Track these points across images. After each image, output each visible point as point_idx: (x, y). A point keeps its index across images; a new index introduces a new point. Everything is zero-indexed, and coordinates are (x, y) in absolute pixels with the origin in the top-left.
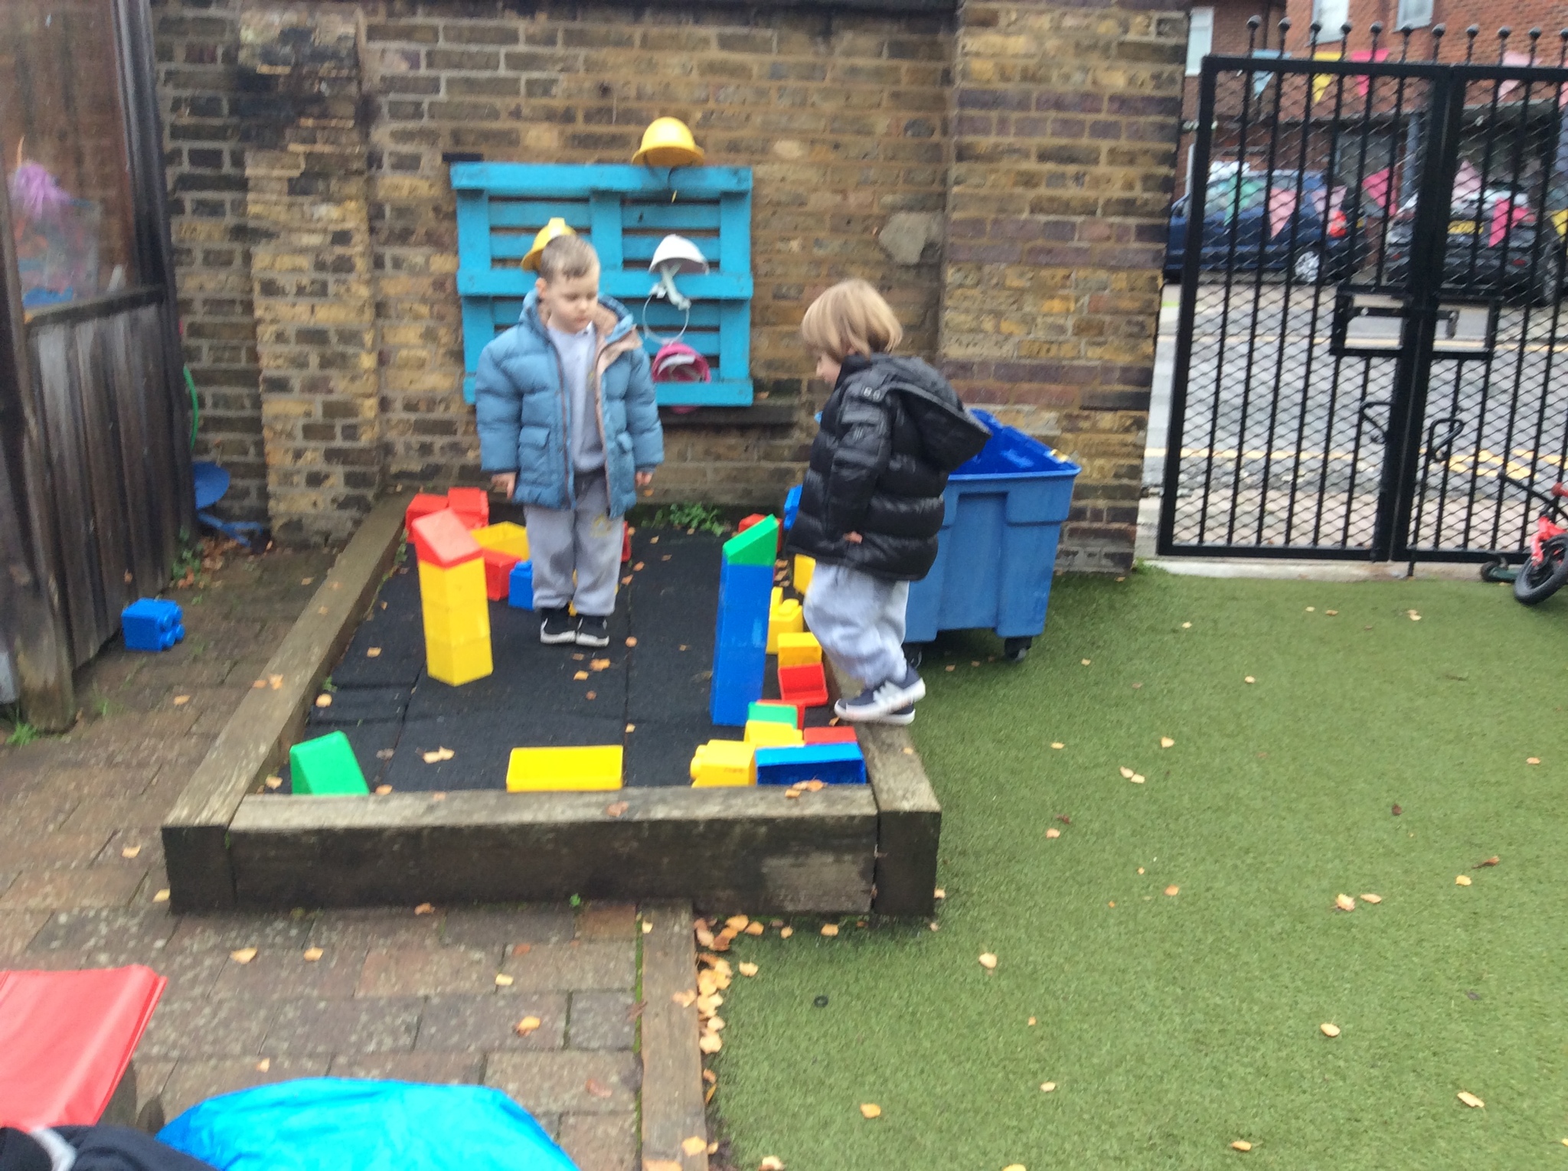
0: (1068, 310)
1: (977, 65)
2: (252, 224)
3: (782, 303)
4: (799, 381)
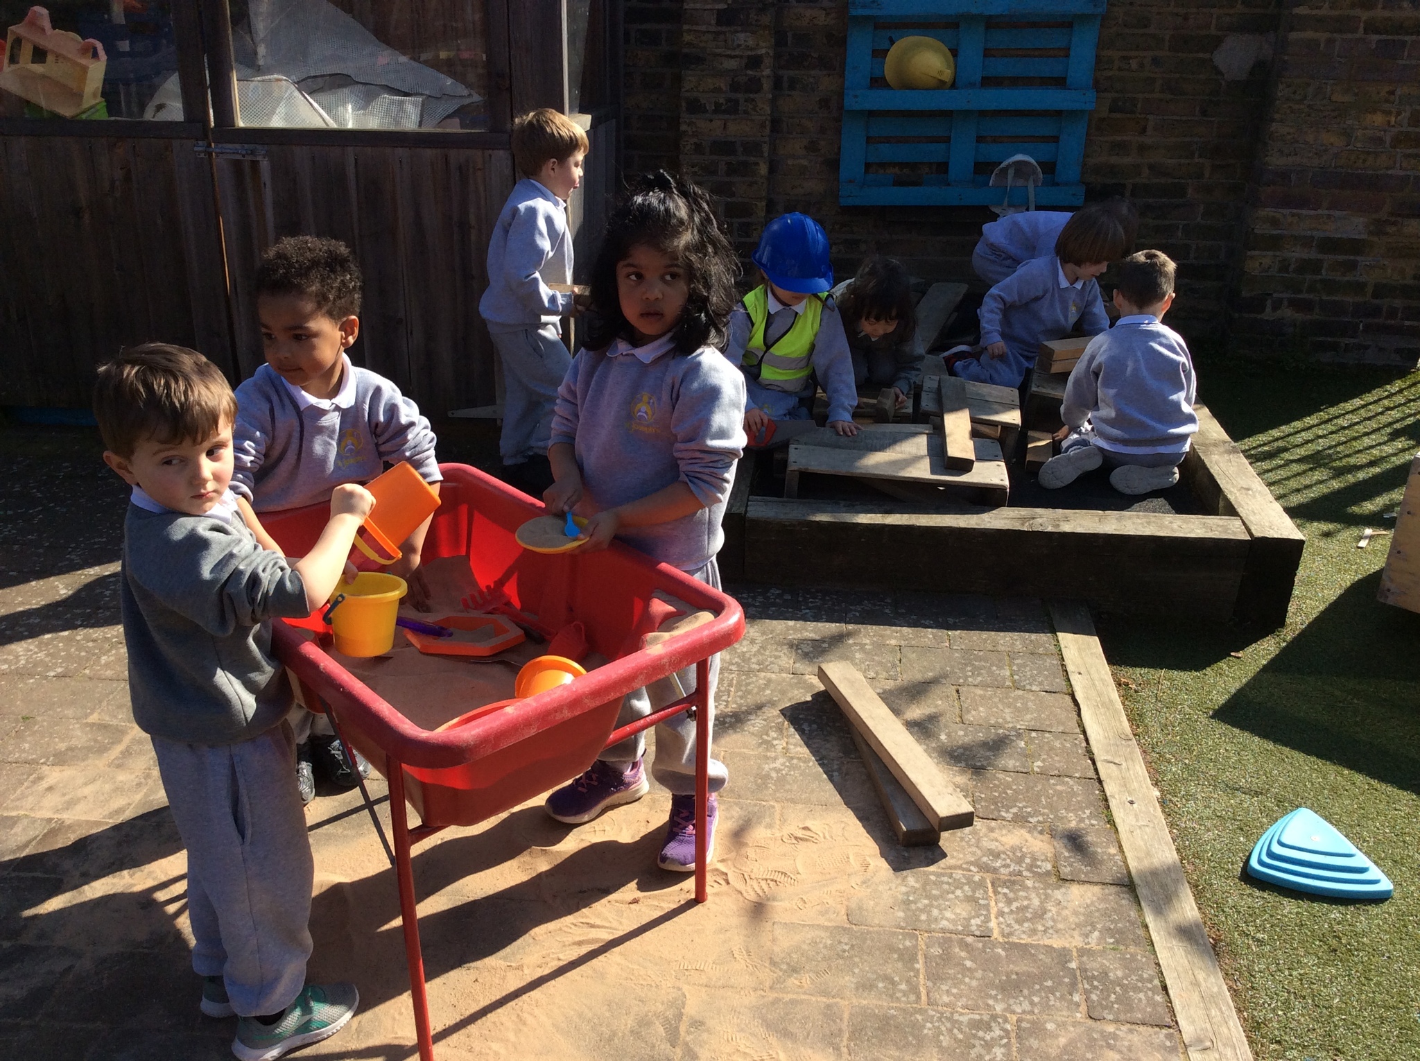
0: (1389, 122)
2: (685, 50)
3: (1114, 115)
4: (1124, 186)
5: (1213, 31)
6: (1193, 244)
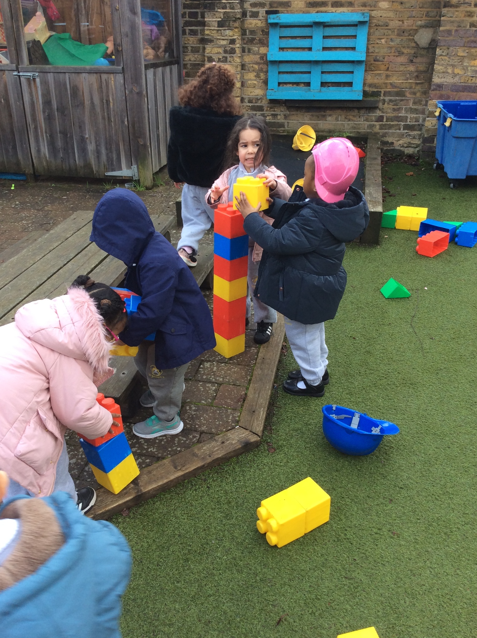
2: (206, 37)
3: (377, 63)
4: (381, 92)
5: (414, 28)
6: (409, 116)
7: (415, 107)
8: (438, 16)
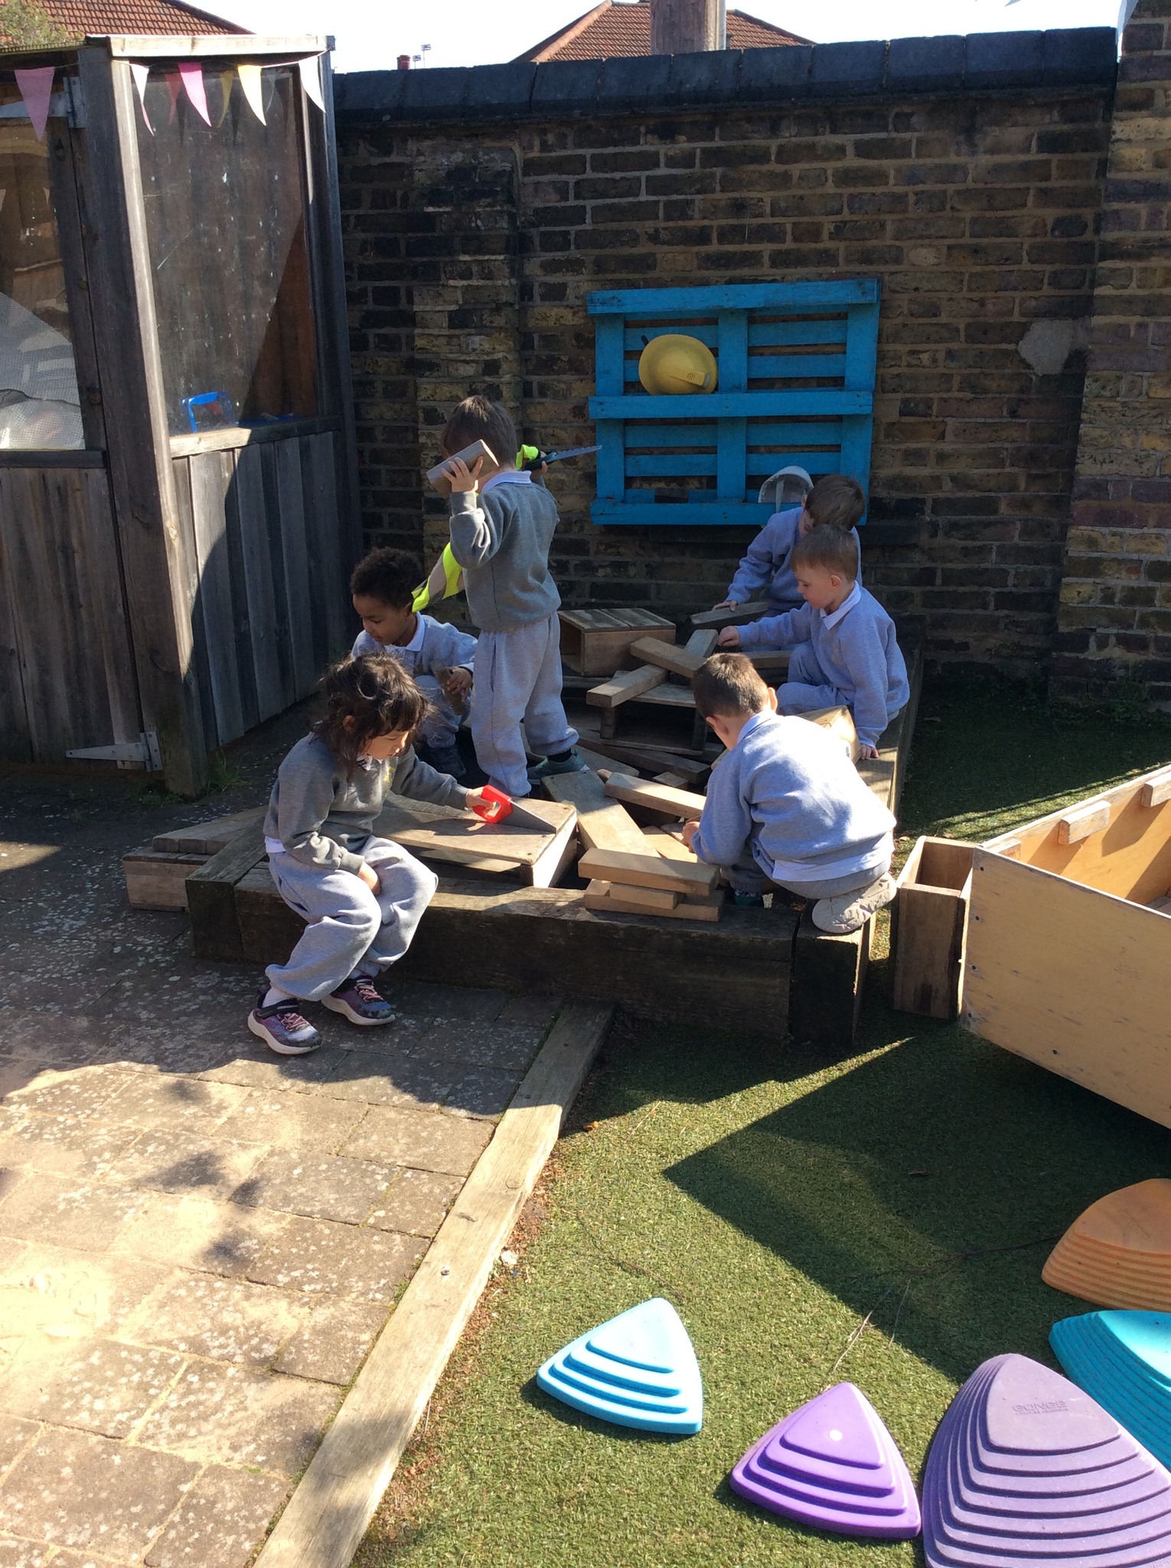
1: (1127, 153)
2: (417, 356)
3: (906, 419)
4: (923, 501)
5: (1016, 317)
6: (1011, 569)
7: (1028, 543)
8: (1087, 283)
